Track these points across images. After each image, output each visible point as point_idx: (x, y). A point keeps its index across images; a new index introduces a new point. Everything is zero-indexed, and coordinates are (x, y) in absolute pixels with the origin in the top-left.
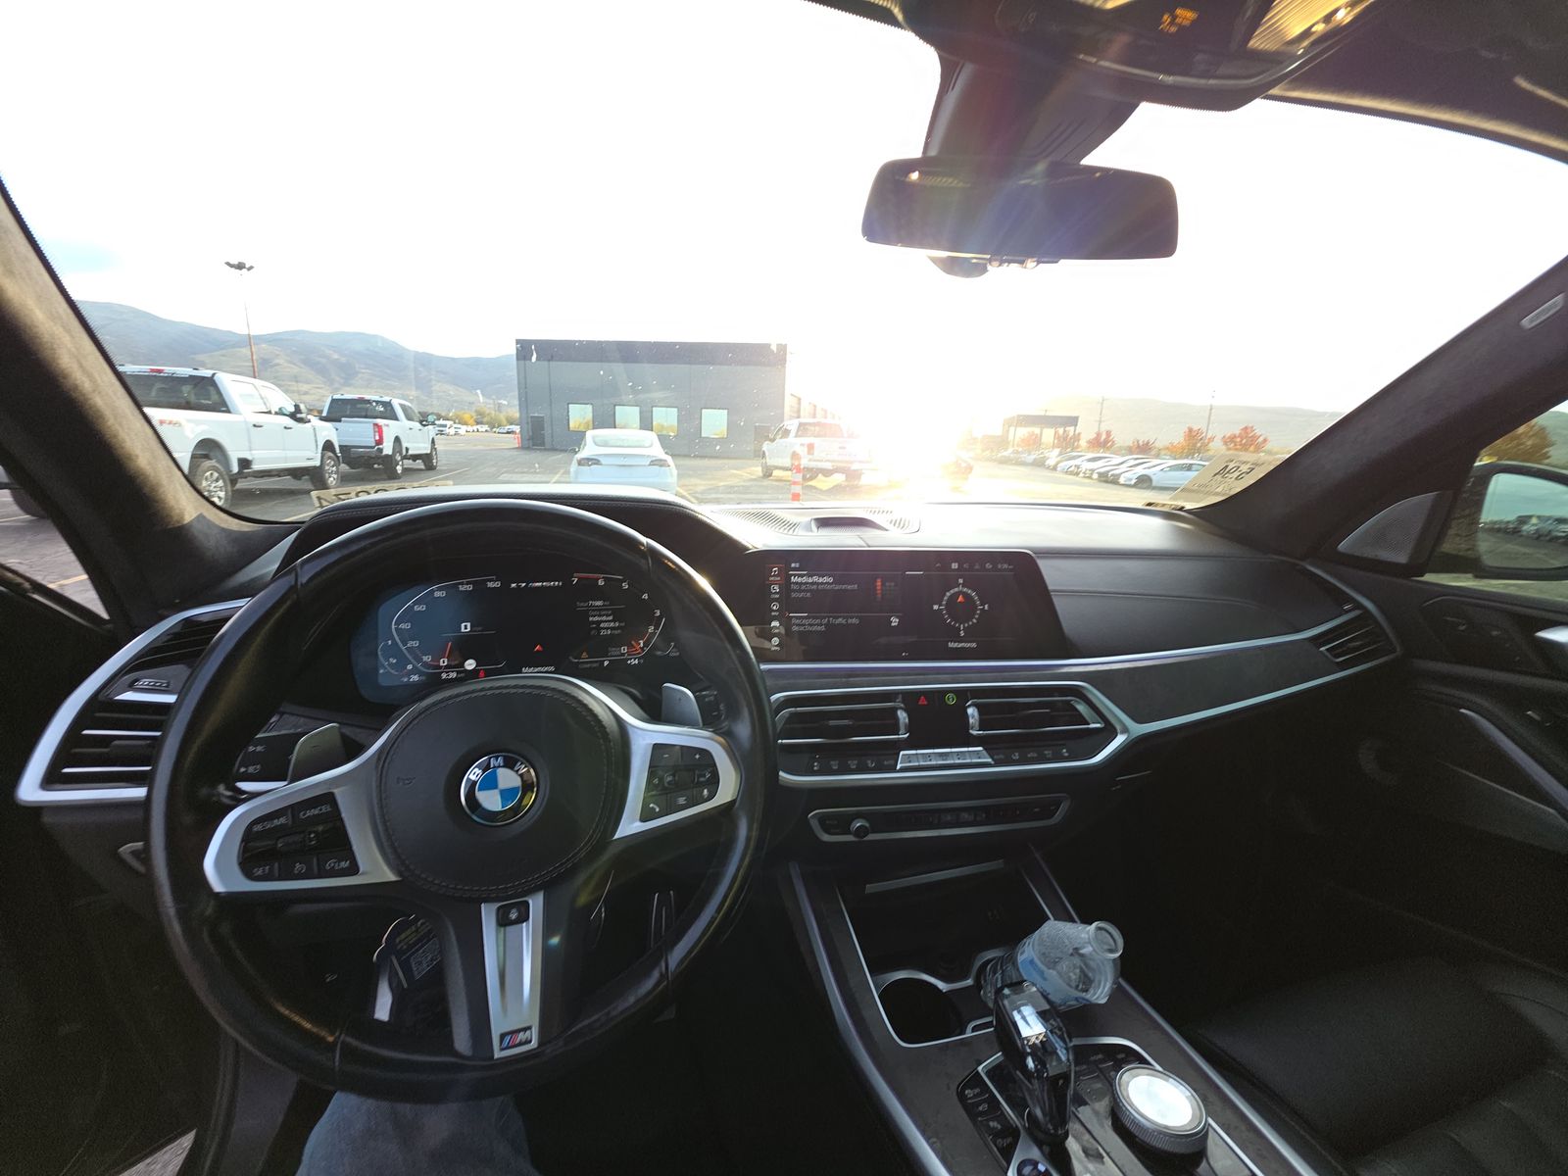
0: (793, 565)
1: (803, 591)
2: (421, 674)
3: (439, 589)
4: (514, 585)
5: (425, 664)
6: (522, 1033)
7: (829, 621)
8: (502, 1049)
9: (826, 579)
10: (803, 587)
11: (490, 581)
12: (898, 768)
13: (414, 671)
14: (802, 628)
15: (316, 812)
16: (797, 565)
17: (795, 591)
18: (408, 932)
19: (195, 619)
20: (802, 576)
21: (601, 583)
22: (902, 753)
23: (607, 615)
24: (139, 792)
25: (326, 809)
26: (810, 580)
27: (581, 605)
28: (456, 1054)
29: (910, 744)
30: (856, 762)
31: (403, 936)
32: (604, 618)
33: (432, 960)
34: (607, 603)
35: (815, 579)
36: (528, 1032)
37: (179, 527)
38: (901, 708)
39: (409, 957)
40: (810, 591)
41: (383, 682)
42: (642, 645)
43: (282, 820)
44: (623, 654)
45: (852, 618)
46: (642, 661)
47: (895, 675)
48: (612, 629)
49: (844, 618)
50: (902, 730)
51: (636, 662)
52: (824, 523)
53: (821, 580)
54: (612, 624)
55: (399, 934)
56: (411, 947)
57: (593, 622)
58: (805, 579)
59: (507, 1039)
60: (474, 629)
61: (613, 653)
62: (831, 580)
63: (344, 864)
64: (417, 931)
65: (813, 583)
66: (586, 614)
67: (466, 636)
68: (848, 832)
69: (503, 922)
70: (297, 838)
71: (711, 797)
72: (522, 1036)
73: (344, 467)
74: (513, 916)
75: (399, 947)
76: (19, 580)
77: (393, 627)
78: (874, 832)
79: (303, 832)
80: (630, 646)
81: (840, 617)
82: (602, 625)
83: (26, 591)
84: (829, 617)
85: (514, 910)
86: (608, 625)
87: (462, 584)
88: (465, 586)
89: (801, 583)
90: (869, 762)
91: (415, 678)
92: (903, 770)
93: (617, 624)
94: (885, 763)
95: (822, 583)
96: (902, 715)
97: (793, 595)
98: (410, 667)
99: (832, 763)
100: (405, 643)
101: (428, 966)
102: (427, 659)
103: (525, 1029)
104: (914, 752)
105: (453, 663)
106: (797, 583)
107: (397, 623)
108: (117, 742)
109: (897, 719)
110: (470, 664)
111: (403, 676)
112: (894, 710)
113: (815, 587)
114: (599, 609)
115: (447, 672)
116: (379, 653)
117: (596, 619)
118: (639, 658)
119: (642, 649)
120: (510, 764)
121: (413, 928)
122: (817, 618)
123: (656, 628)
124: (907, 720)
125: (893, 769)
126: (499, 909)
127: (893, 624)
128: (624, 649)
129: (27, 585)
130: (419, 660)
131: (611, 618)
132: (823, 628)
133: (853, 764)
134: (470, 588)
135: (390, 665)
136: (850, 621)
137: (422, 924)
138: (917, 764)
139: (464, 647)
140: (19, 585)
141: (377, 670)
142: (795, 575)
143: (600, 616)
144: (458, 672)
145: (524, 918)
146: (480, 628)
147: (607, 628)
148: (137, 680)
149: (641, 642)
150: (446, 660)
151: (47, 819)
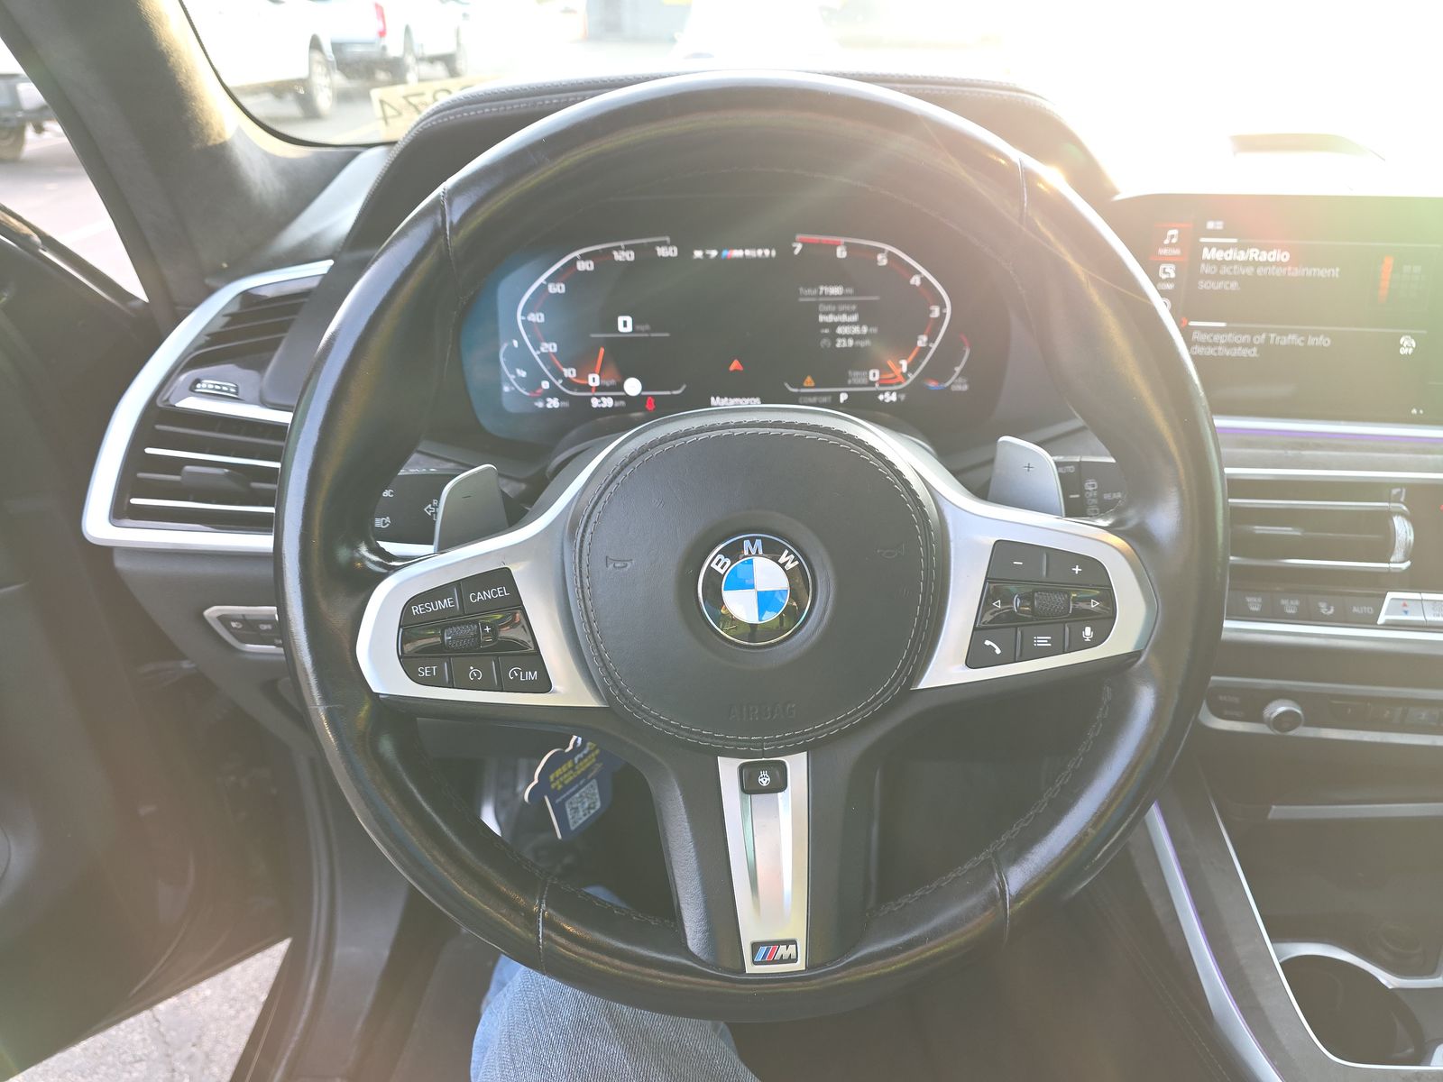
0: (1210, 225)
1: (1226, 277)
2: (562, 397)
3: (584, 257)
4: (698, 254)
5: (568, 383)
6: (783, 947)
7: (1268, 339)
8: (755, 963)
9: (1275, 256)
10: (1225, 270)
11: (662, 244)
12: (1381, 621)
13: (554, 392)
14: (1210, 351)
15: (489, 595)
16: (1219, 225)
17: (1207, 277)
18: (564, 768)
19: (254, 292)
20: (1225, 247)
21: (841, 253)
22: (1390, 595)
23: (849, 313)
24: (263, 542)
25: (501, 592)
26: (1242, 256)
27: (807, 293)
28: (691, 956)
29: (1410, 581)
30: (1297, 603)
31: (558, 772)
32: (844, 318)
33: (589, 808)
34: (850, 291)
35: (1253, 254)
36: (792, 947)
37: (221, 144)
38: (1402, 514)
39: (564, 800)
40: (1237, 278)
41: (510, 406)
42: (904, 369)
43: (447, 603)
44: (872, 384)
45: (1317, 334)
46: (903, 397)
47: (1397, 451)
48: (855, 337)
49: (1299, 333)
50: (1398, 554)
51: (894, 397)
52: (1247, 144)
53: (1264, 256)
54: (856, 330)
55: (553, 770)
56: (566, 788)
57: (825, 325)
58: (1231, 255)
59: (763, 950)
60: (638, 327)
61: (856, 381)
62: (1284, 257)
63: (532, 676)
64: (573, 768)
65: (1245, 263)
66: (813, 309)
67: (626, 340)
68: (1257, 717)
69: (749, 786)
70: (468, 630)
71: (1099, 639)
72: (783, 951)
73: (339, 79)
74: (764, 780)
75: (553, 786)
76: (26, 230)
77: (520, 318)
78: (1308, 724)
79: (475, 622)
80: (884, 369)
81: (1292, 332)
82: (840, 330)
83: (36, 246)
84: (1268, 331)
85: (764, 774)
86: (849, 329)
87: (618, 249)
88: (623, 253)
89: (1224, 262)
90: (1323, 606)
91: (554, 403)
92: (1390, 626)
93: (865, 330)
94: (1355, 610)
95: (1267, 263)
96: (1403, 530)
97: (1203, 285)
98: (545, 385)
99: (1249, 599)
100: (537, 347)
101: (585, 815)
102: (570, 373)
103: (788, 943)
104: (1416, 596)
105: (607, 383)
106: (1213, 262)
107: (525, 313)
108: (188, 468)
109: (1390, 534)
110: (633, 387)
111: (536, 399)
112: (1389, 515)
113: (1249, 270)
114: (836, 302)
115: (599, 397)
116: (502, 360)
117: (830, 318)
118: (898, 392)
119: (905, 376)
120: (772, 551)
121: (570, 764)
122: (1243, 332)
123: (931, 339)
124: (1411, 538)
125: (1371, 622)
126: (742, 767)
127: (1403, 351)
128: (874, 375)
129: (36, 238)
130: (559, 375)
131: (855, 318)
132: (1253, 353)
133: (1291, 606)
134: (629, 256)
135: (519, 379)
136: (1311, 341)
137: (580, 760)
138: (1421, 618)
139: (624, 358)
140: (27, 237)
141: (499, 387)
142: (1210, 246)
143: (836, 313)
144: (615, 398)
145: (779, 785)
146: (647, 327)
147: (847, 337)
148: (198, 381)
149: (904, 363)
150: (597, 377)
151: (120, 563)
